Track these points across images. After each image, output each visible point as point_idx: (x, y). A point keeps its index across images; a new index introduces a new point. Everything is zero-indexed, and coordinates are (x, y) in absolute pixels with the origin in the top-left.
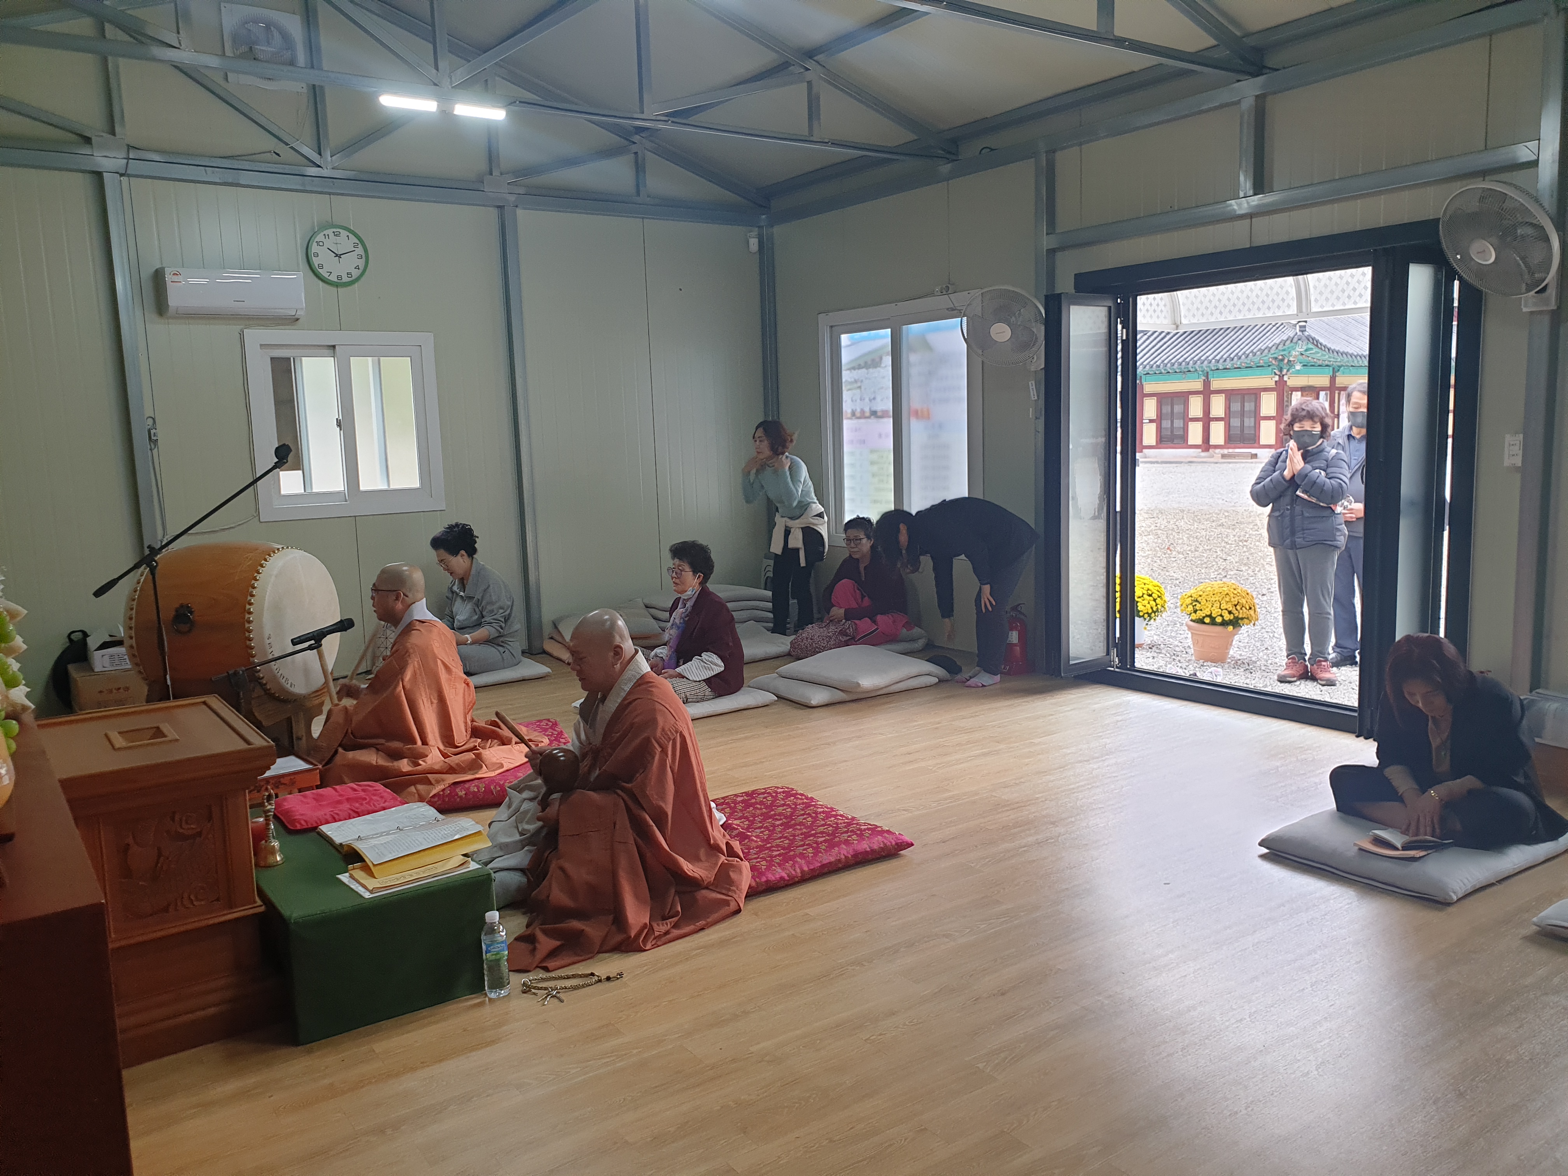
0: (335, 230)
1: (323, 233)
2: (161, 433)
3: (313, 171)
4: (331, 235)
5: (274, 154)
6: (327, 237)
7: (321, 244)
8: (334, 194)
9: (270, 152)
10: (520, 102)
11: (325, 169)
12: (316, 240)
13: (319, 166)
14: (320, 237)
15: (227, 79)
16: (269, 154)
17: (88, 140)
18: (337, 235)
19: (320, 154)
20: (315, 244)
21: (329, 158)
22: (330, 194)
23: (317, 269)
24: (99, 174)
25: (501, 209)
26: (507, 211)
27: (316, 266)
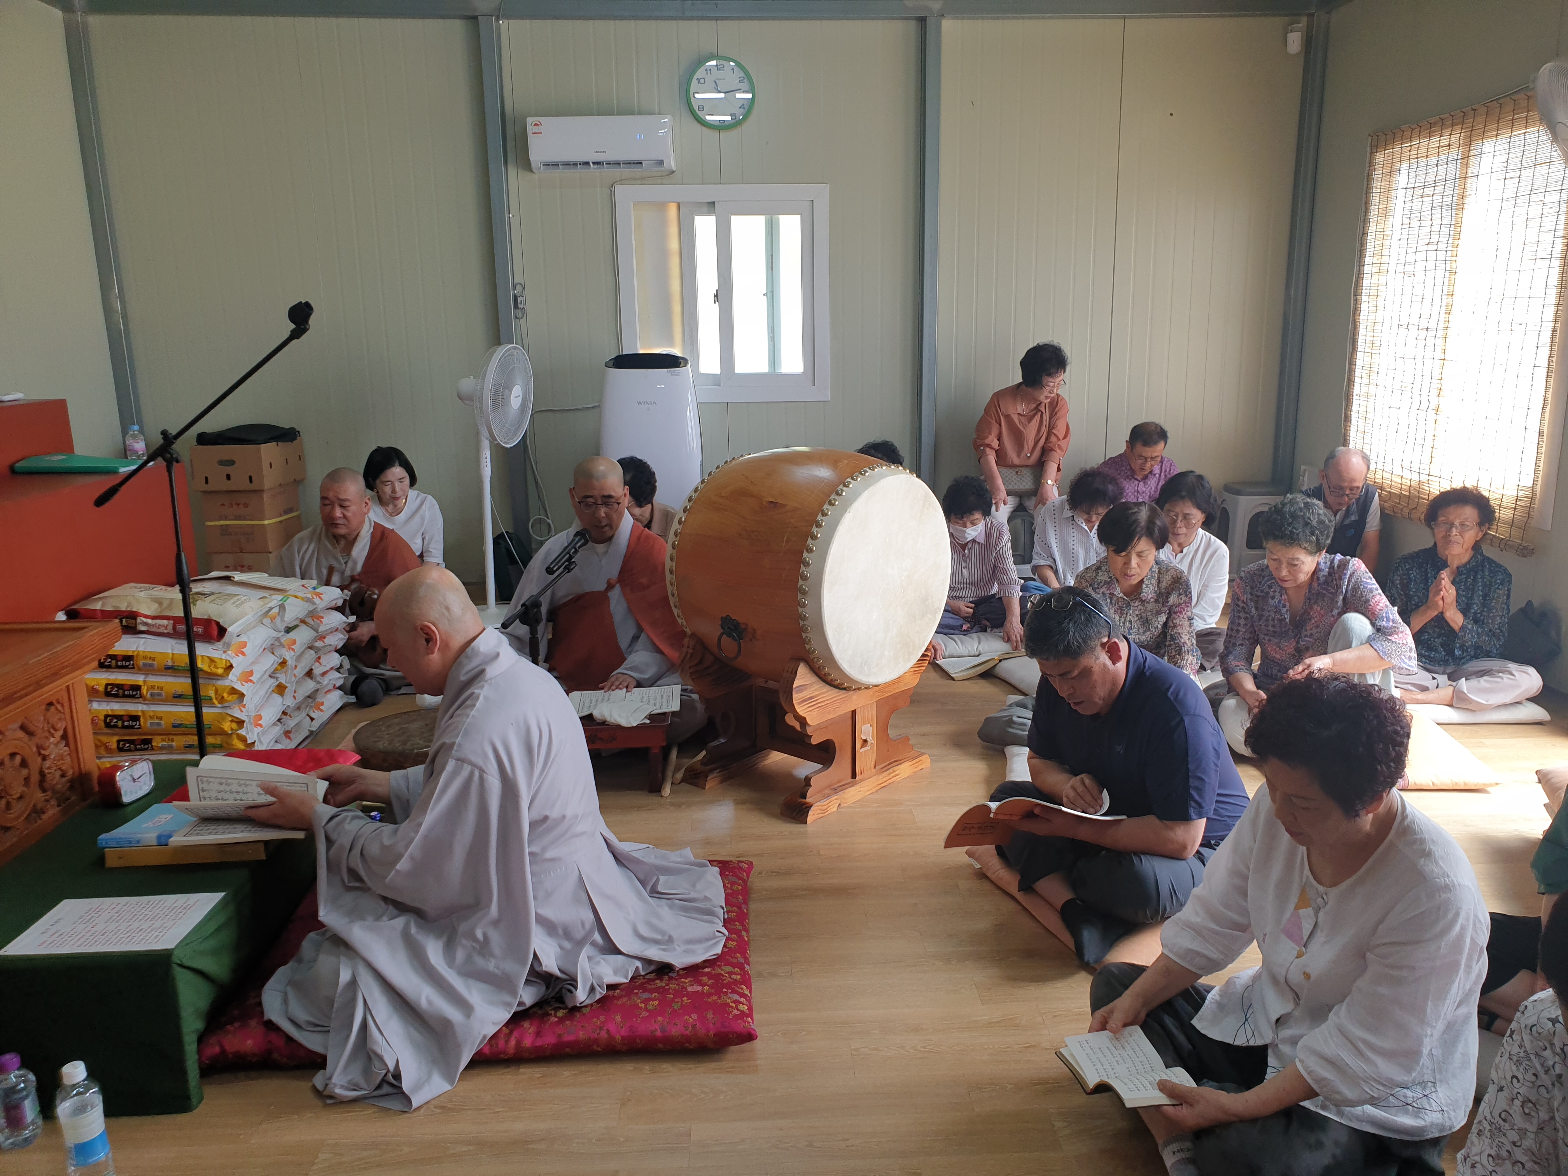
0: (718, 62)
2: (528, 301)
4: (714, 69)
6: (709, 72)
7: (702, 82)
8: (722, 19)
12: (695, 77)
14: (701, 73)
18: (720, 68)
20: (694, 82)
22: (717, 19)
23: (697, 111)
24: (475, 18)
25: (922, 20)
26: (931, 22)
27: (696, 108)
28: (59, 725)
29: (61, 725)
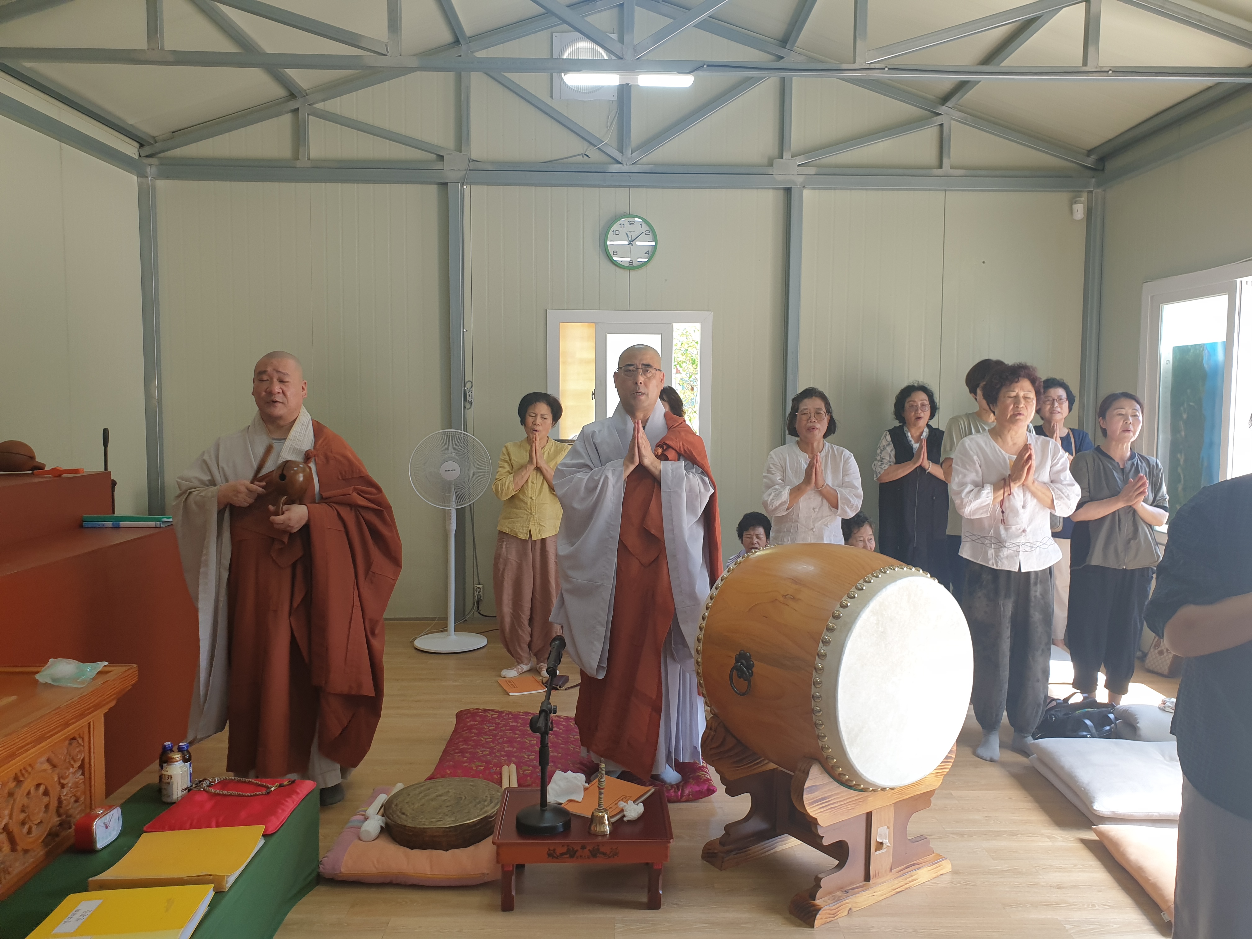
0: (630, 219)
1: (618, 223)
2: (477, 396)
3: (616, 167)
4: (627, 224)
5: (585, 156)
6: (622, 226)
7: (617, 233)
8: (634, 187)
9: (582, 154)
10: (708, 66)
11: (625, 166)
12: (612, 230)
13: (621, 163)
14: (615, 227)
15: (551, 96)
16: (581, 156)
17: (441, 158)
18: (631, 224)
19: (622, 153)
20: (611, 233)
21: (629, 155)
22: (630, 187)
23: (612, 255)
24: (446, 184)
25: (788, 191)
26: (794, 192)
27: (611, 253)
28: (79, 757)
29: (80, 757)
